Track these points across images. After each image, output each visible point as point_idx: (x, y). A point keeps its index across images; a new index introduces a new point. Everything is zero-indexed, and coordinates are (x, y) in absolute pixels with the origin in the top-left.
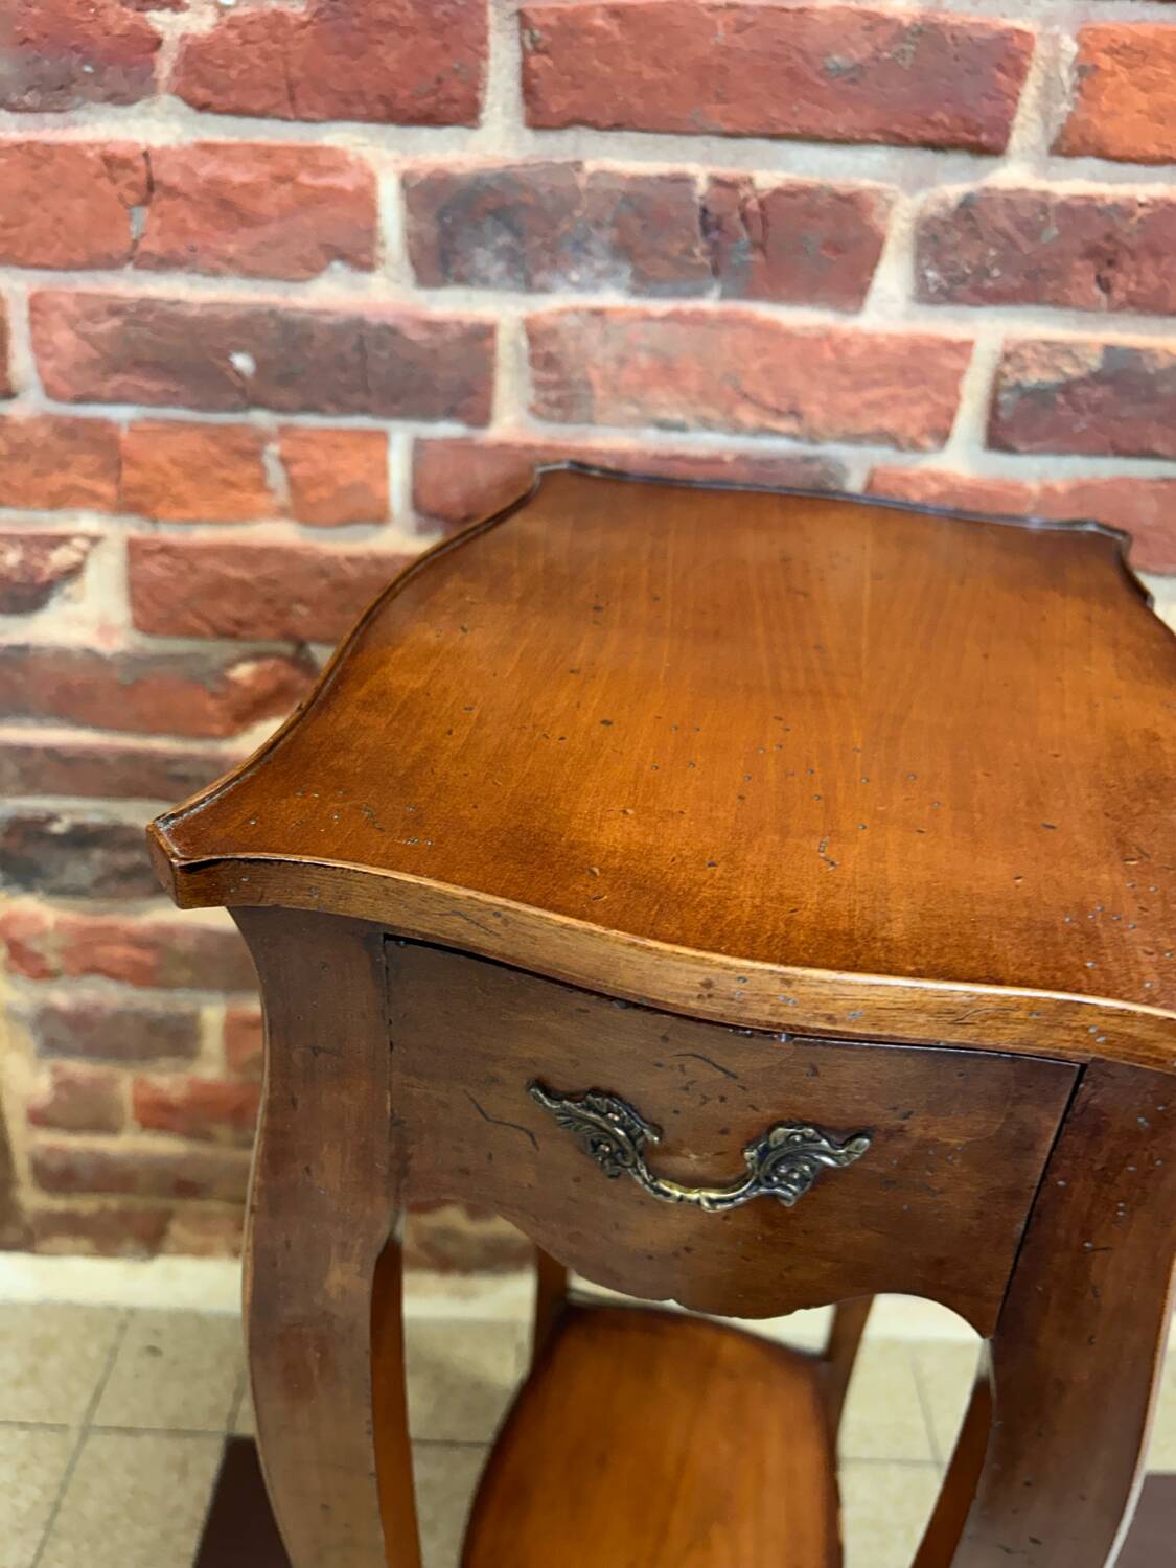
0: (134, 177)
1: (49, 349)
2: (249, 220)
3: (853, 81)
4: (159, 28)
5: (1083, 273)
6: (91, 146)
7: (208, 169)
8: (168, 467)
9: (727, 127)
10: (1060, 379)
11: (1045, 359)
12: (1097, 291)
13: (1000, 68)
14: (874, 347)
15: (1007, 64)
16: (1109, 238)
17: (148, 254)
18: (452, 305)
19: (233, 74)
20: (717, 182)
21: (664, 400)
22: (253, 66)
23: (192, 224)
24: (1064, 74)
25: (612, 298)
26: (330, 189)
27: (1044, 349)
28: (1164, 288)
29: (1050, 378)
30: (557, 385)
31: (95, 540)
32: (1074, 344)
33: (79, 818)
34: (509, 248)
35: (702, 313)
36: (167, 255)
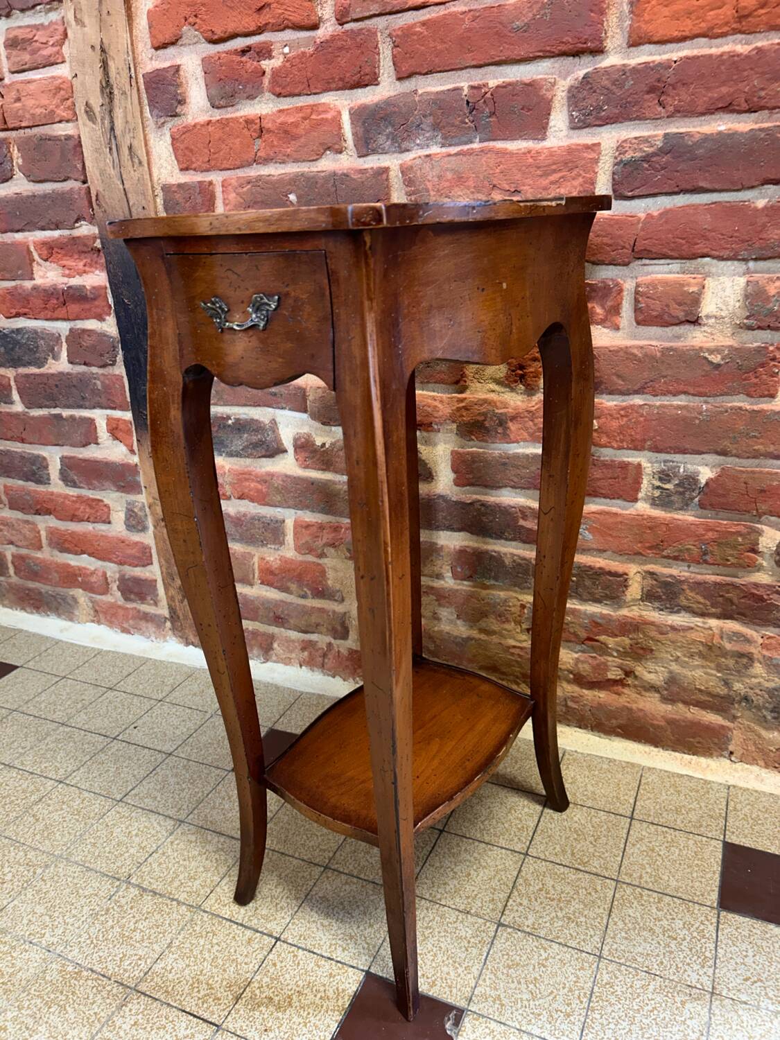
0: (255, 127)
1: (228, 201)
2: (295, 138)
3: (525, 31)
4: (264, 67)
5: (651, 101)
6: (241, 117)
7: (282, 119)
9: (474, 63)
10: (645, 154)
11: (635, 146)
12: (660, 109)
13: (592, 11)
14: (551, 152)
15: (594, 8)
16: (659, 81)
17: (261, 157)
18: (372, 162)
19: (288, 79)
20: (472, 87)
21: (460, 193)
22: (295, 75)
23: (275, 143)
24: (625, 7)
25: (435, 149)
26: (323, 119)
27: (634, 141)
28: (693, 100)
29: (638, 155)
30: (414, 193)
32: (649, 137)
33: (238, 417)
34: (390, 133)
35: (472, 149)
36: (266, 157)
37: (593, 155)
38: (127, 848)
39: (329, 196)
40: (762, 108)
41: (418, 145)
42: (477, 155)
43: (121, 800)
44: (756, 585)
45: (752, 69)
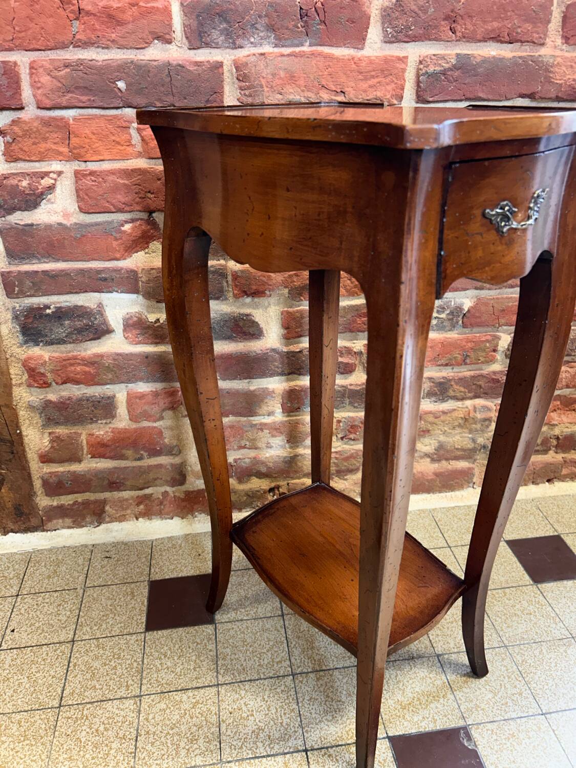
0: (72, 8)
1: (39, 85)
2: (120, 23)
5: (445, 26)
8: (91, 136)
10: (442, 69)
11: (435, 61)
12: (451, 33)
14: (371, 62)
16: (452, 11)
17: (80, 40)
18: (204, 55)
21: (291, 90)
23: (98, 27)
25: (267, 49)
26: (154, 7)
27: (433, 57)
28: (474, 29)
29: (438, 69)
30: (248, 88)
31: (60, 173)
32: (445, 55)
33: (58, 305)
34: (226, 29)
35: (304, 52)
36: (87, 41)
37: (403, 66)
38: (107, 745)
39: (163, 85)
40: (517, 41)
41: (252, 43)
42: (308, 57)
43: (60, 706)
44: (494, 373)
45: (513, 11)
